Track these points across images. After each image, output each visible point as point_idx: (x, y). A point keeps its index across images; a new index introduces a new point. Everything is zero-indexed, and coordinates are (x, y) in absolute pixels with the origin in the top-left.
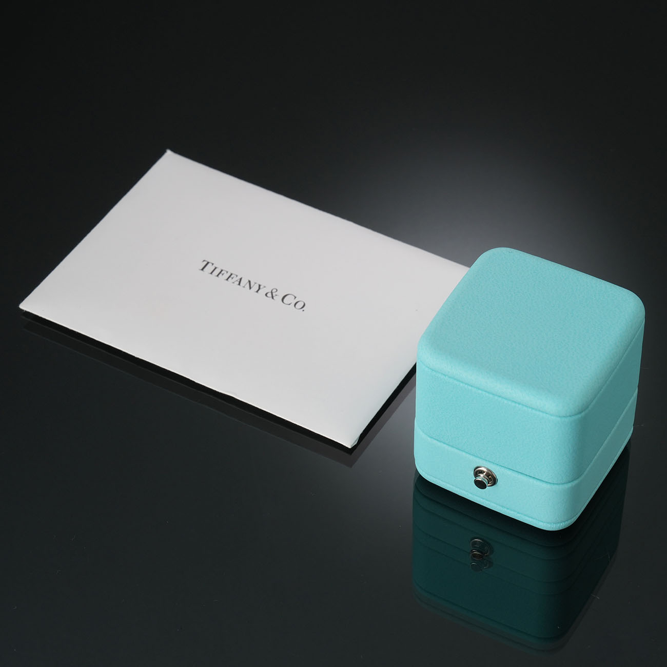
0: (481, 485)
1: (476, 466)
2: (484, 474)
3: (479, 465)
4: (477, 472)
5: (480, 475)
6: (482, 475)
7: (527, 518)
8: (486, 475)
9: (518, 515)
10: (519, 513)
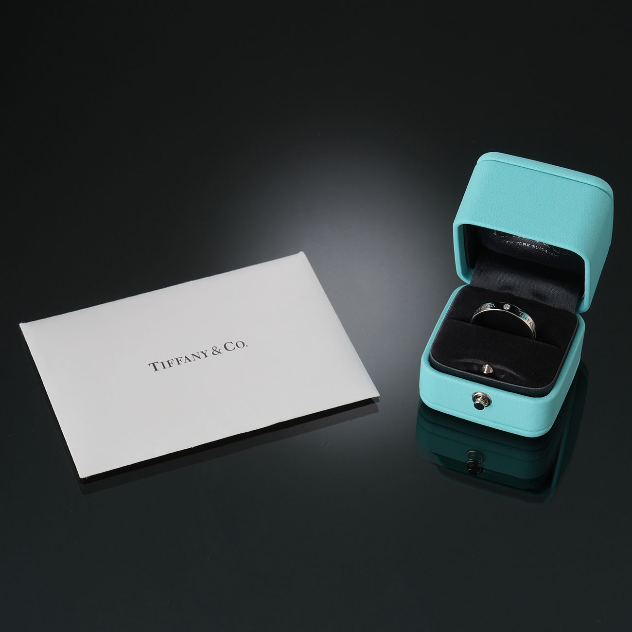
0: (479, 407)
1: (474, 392)
2: (481, 398)
3: (476, 391)
4: (475, 398)
5: (478, 399)
6: (479, 399)
7: (514, 429)
8: (482, 398)
9: (508, 427)
10: (508, 426)
